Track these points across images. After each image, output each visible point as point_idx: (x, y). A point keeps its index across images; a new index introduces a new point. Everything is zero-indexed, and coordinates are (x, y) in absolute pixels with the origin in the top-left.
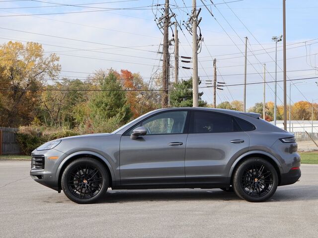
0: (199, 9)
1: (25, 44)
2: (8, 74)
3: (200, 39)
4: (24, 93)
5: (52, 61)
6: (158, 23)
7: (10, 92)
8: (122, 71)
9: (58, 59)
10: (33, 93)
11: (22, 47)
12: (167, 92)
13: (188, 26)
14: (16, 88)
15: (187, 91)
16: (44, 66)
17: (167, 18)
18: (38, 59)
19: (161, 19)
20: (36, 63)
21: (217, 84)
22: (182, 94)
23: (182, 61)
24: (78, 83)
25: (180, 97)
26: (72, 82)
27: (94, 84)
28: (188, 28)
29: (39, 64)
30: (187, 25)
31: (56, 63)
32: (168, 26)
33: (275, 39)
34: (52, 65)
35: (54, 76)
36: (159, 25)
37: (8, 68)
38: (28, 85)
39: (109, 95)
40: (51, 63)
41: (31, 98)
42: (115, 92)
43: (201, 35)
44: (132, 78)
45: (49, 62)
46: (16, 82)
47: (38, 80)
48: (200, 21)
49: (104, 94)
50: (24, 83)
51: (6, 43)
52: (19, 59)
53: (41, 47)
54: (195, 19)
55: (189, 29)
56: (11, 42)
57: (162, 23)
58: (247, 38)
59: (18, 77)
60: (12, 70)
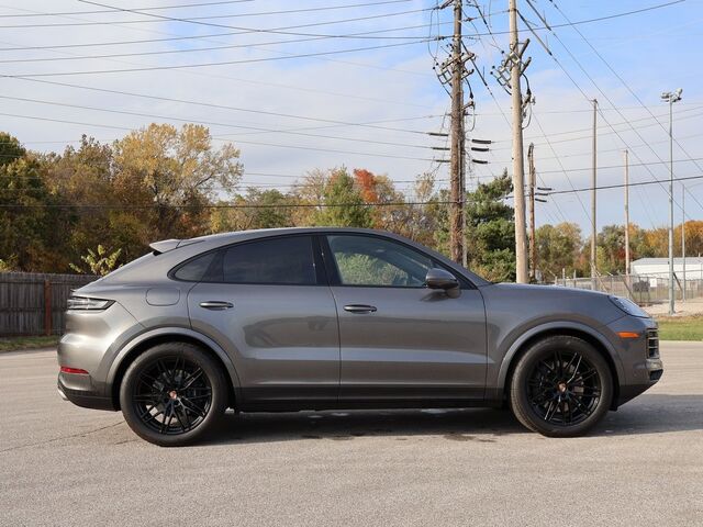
0: (524, 41)
1: (179, 128)
2: (149, 183)
3: (528, 100)
4: (177, 216)
5: (227, 157)
6: (440, 73)
7: (152, 215)
8: (356, 172)
9: (236, 155)
10: (192, 216)
11: (174, 134)
12: (460, 205)
13: (502, 76)
14: (163, 209)
15: (488, 203)
16: (212, 167)
17: (460, 64)
18: (202, 154)
19: (445, 65)
20: (200, 161)
21: (536, 191)
22: (478, 211)
23: (473, 149)
24: (275, 196)
25: (475, 216)
26: (264, 194)
27: (304, 197)
28: (502, 80)
29: (203, 164)
30: (501, 73)
31: (234, 161)
32: (459, 79)
33: (667, 97)
34: (226, 166)
35: (231, 184)
36: (442, 78)
37: (151, 172)
38: (184, 202)
39: (341, 217)
40: (225, 161)
41: (190, 226)
42: (352, 209)
43: (529, 92)
44: (375, 183)
45: (221, 160)
46: (163, 196)
47: (202, 192)
48: (526, 65)
49: (332, 215)
50: (177, 198)
51: (147, 128)
52: (169, 156)
53: (207, 132)
54: (517, 62)
55: (503, 82)
56: (153, 125)
57: (446, 74)
58: (595, 101)
59: (168, 188)
60: (156, 175)
